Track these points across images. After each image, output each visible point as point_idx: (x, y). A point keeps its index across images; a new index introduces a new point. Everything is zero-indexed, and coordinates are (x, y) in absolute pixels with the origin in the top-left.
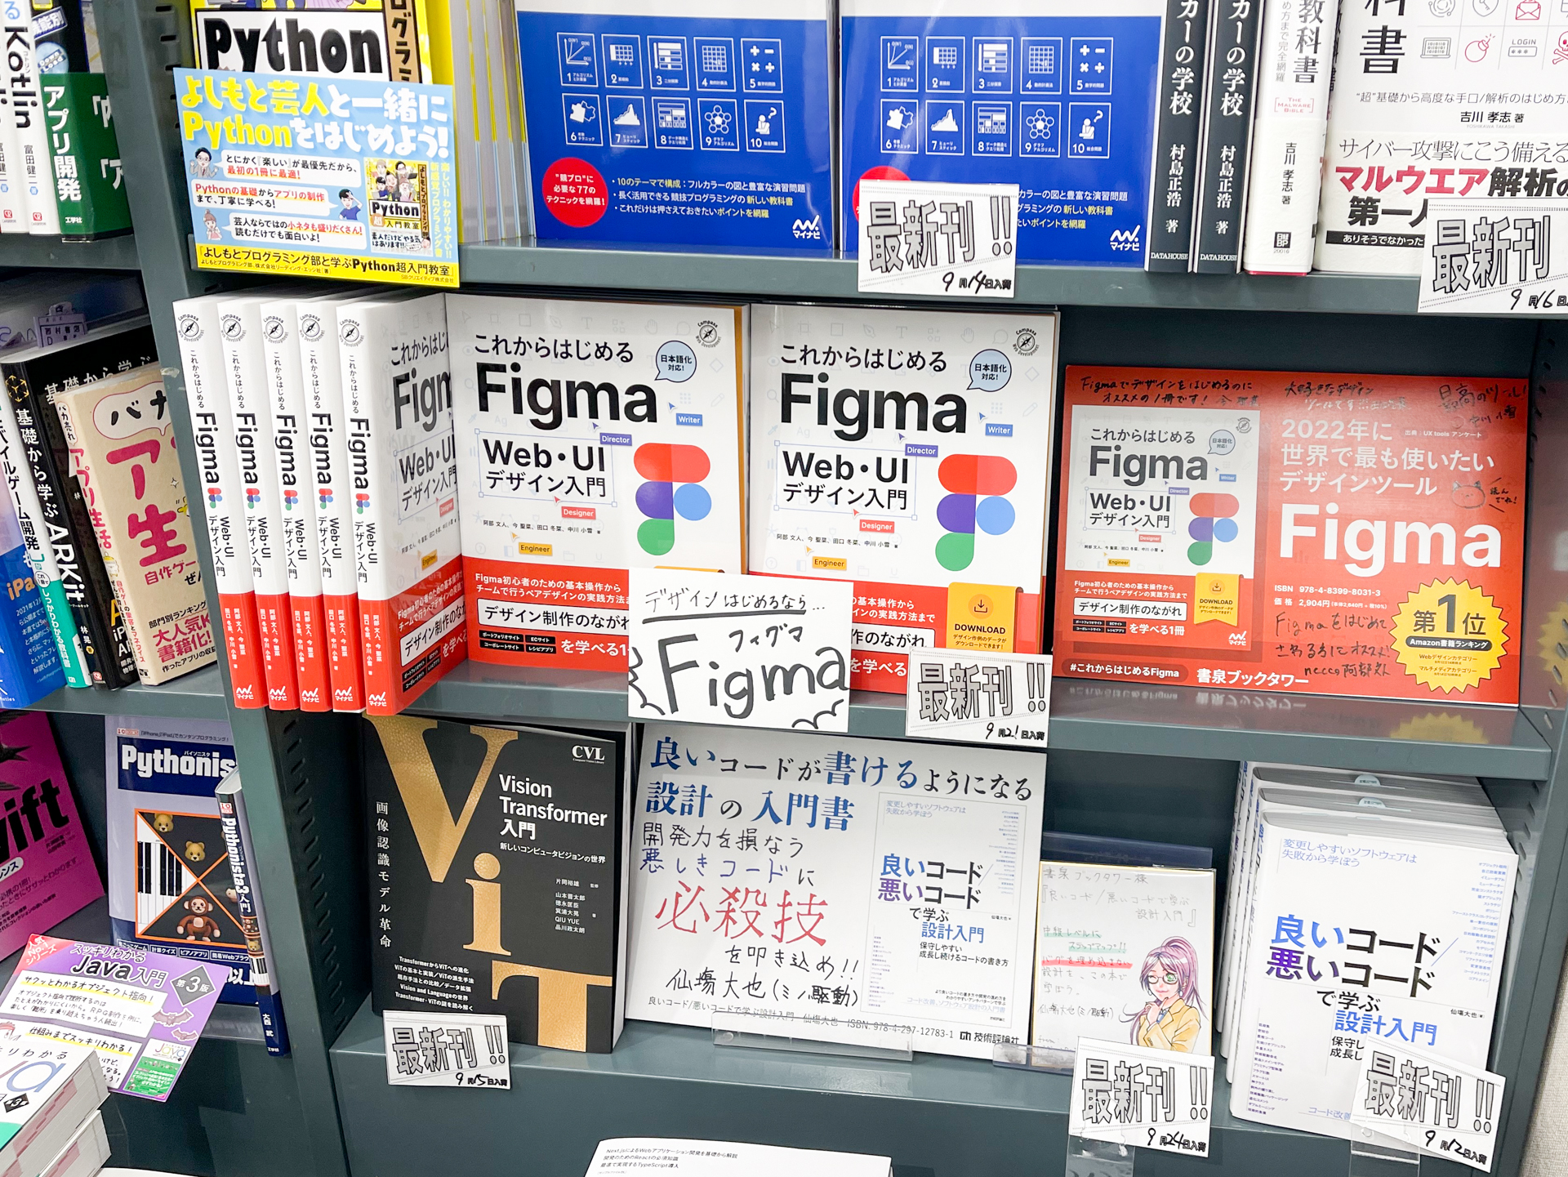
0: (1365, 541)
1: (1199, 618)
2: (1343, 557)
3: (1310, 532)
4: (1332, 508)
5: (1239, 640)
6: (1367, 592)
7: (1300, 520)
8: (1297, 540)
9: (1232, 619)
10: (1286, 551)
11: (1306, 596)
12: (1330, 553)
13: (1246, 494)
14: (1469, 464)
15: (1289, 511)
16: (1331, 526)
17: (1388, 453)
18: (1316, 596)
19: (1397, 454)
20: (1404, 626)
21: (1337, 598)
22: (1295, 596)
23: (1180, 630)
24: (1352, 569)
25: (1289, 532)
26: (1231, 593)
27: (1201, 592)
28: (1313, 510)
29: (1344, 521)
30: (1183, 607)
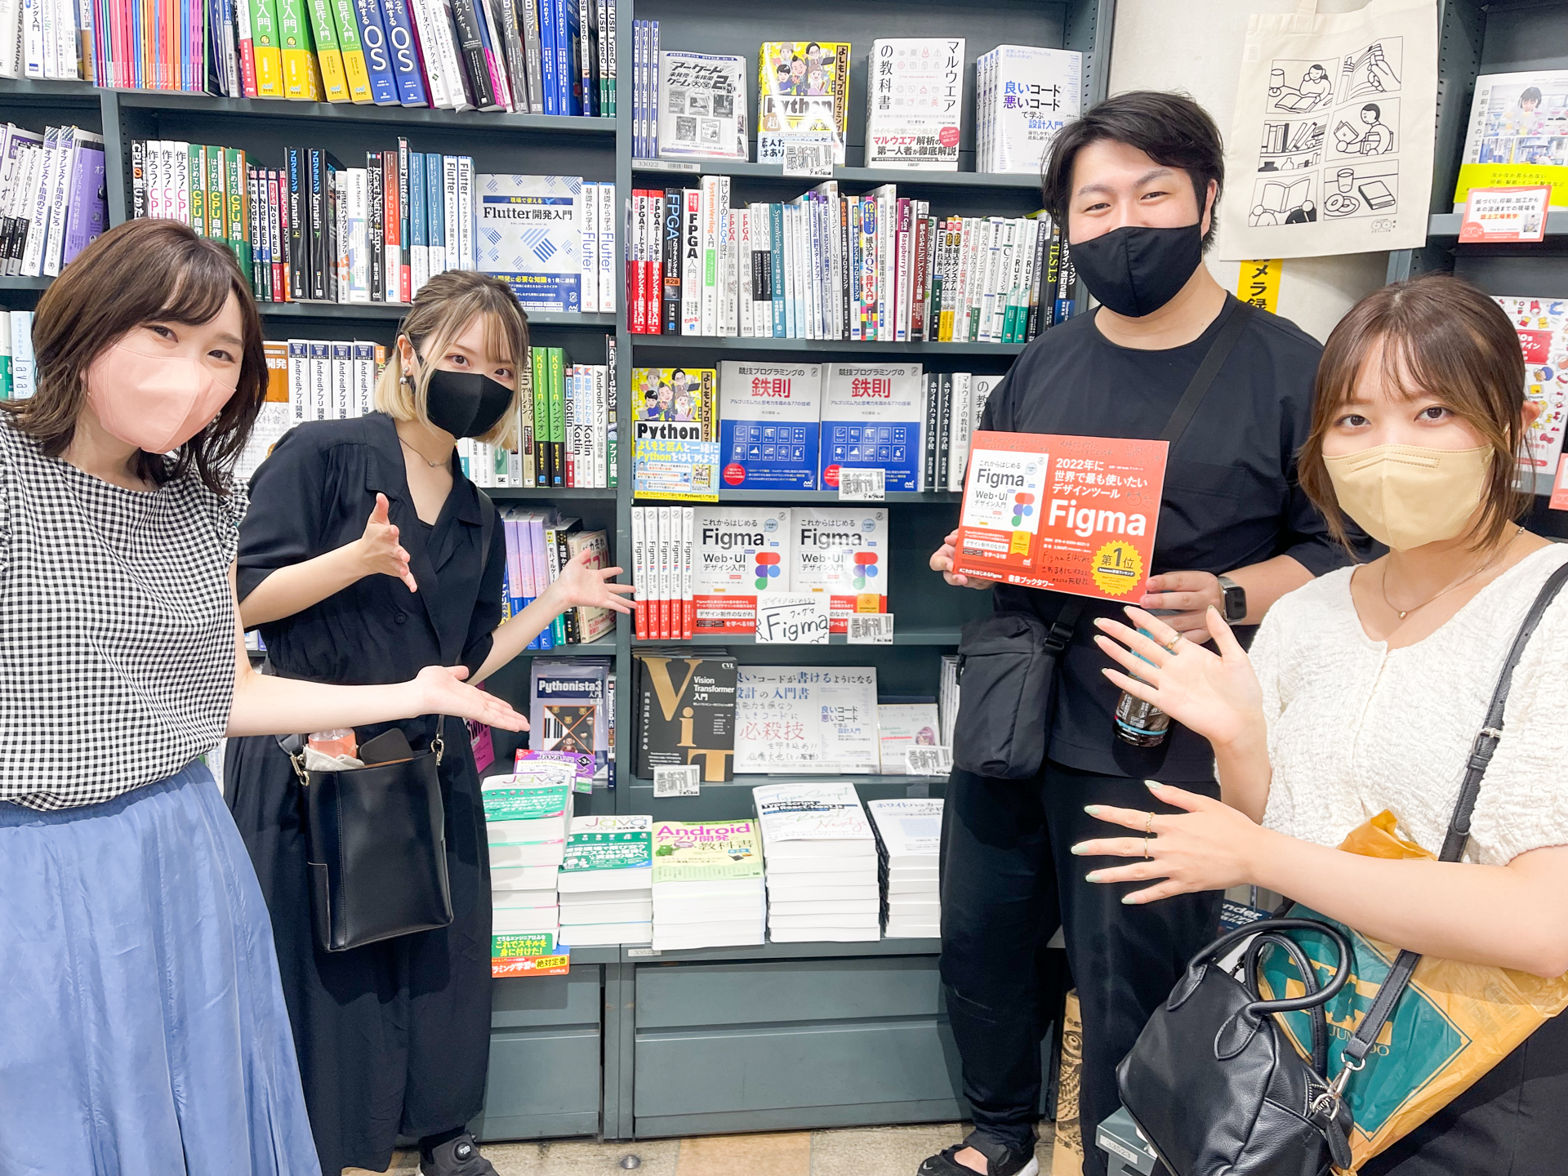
0: (1085, 519)
1: (1012, 552)
2: (1076, 527)
3: (1063, 513)
4: (1074, 502)
5: (1027, 563)
6: (1083, 544)
7: (1060, 508)
8: (1057, 517)
9: (1025, 553)
10: (1052, 522)
11: (1058, 544)
12: (1070, 525)
13: (1038, 494)
14: (1135, 484)
15: (1055, 503)
16: (1072, 511)
17: (1100, 476)
18: (1062, 545)
19: (1104, 477)
20: (1097, 562)
21: (1069, 546)
22: (1053, 544)
23: (1004, 557)
24: (1078, 532)
25: (1054, 513)
26: (1027, 541)
27: (1015, 539)
28: (1065, 503)
29: (1078, 508)
30: (1007, 546)
